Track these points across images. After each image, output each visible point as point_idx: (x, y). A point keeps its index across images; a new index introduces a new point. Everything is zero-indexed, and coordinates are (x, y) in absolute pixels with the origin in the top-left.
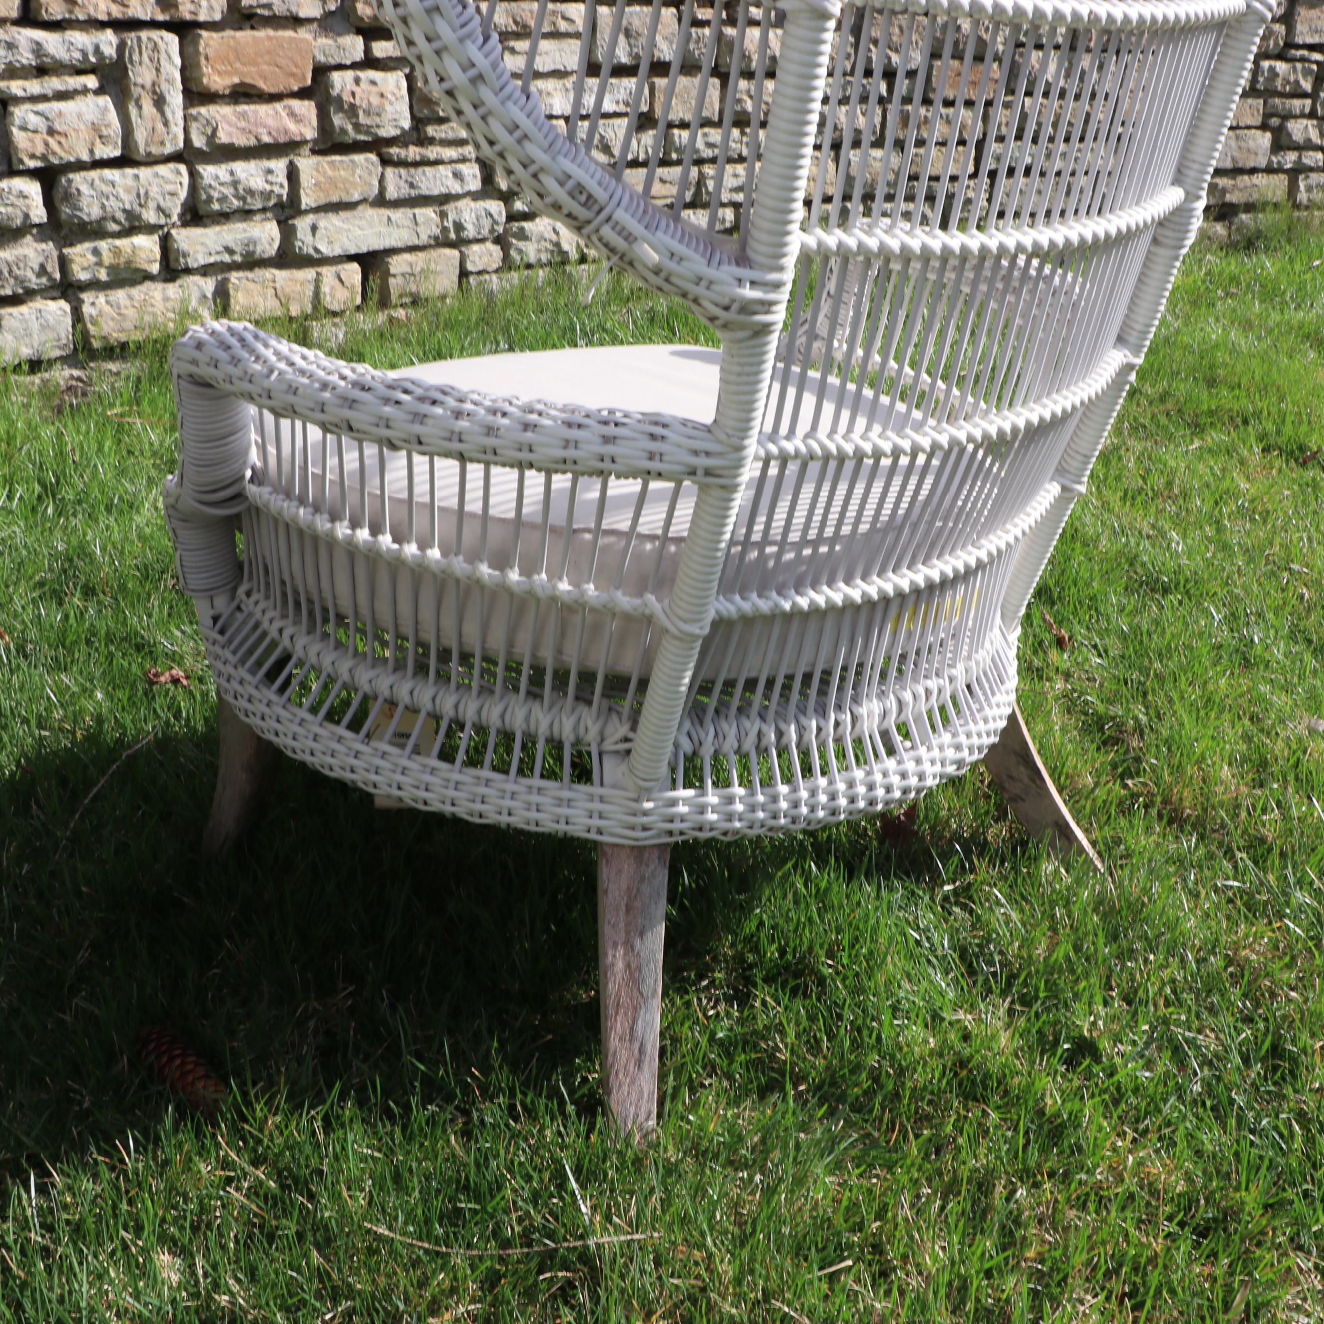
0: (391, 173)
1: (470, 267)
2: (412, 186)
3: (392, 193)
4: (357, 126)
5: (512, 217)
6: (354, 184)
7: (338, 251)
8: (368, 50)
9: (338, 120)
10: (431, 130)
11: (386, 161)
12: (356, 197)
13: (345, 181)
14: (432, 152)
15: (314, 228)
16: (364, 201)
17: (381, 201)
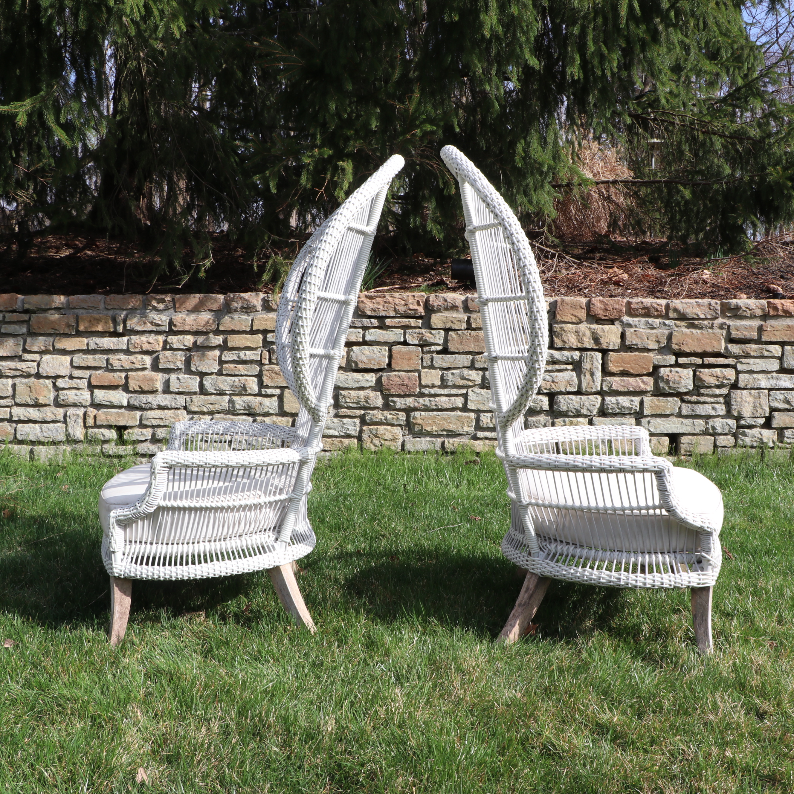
0: (684, 405)
1: (718, 444)
2: (693, 411)
3: (684, 412)
4: (670, 387)
5: (739, 427)
6: (667, 408)
7: (658, 431)
8: (676, 361)
9: (662, 385)
10: (702, 391)
11: (683, 401)
12: (668, 413)
13: (663, 407)
14: (702, 399)
15: (649, 422)
16: (671, 415)
17: (679, 415)
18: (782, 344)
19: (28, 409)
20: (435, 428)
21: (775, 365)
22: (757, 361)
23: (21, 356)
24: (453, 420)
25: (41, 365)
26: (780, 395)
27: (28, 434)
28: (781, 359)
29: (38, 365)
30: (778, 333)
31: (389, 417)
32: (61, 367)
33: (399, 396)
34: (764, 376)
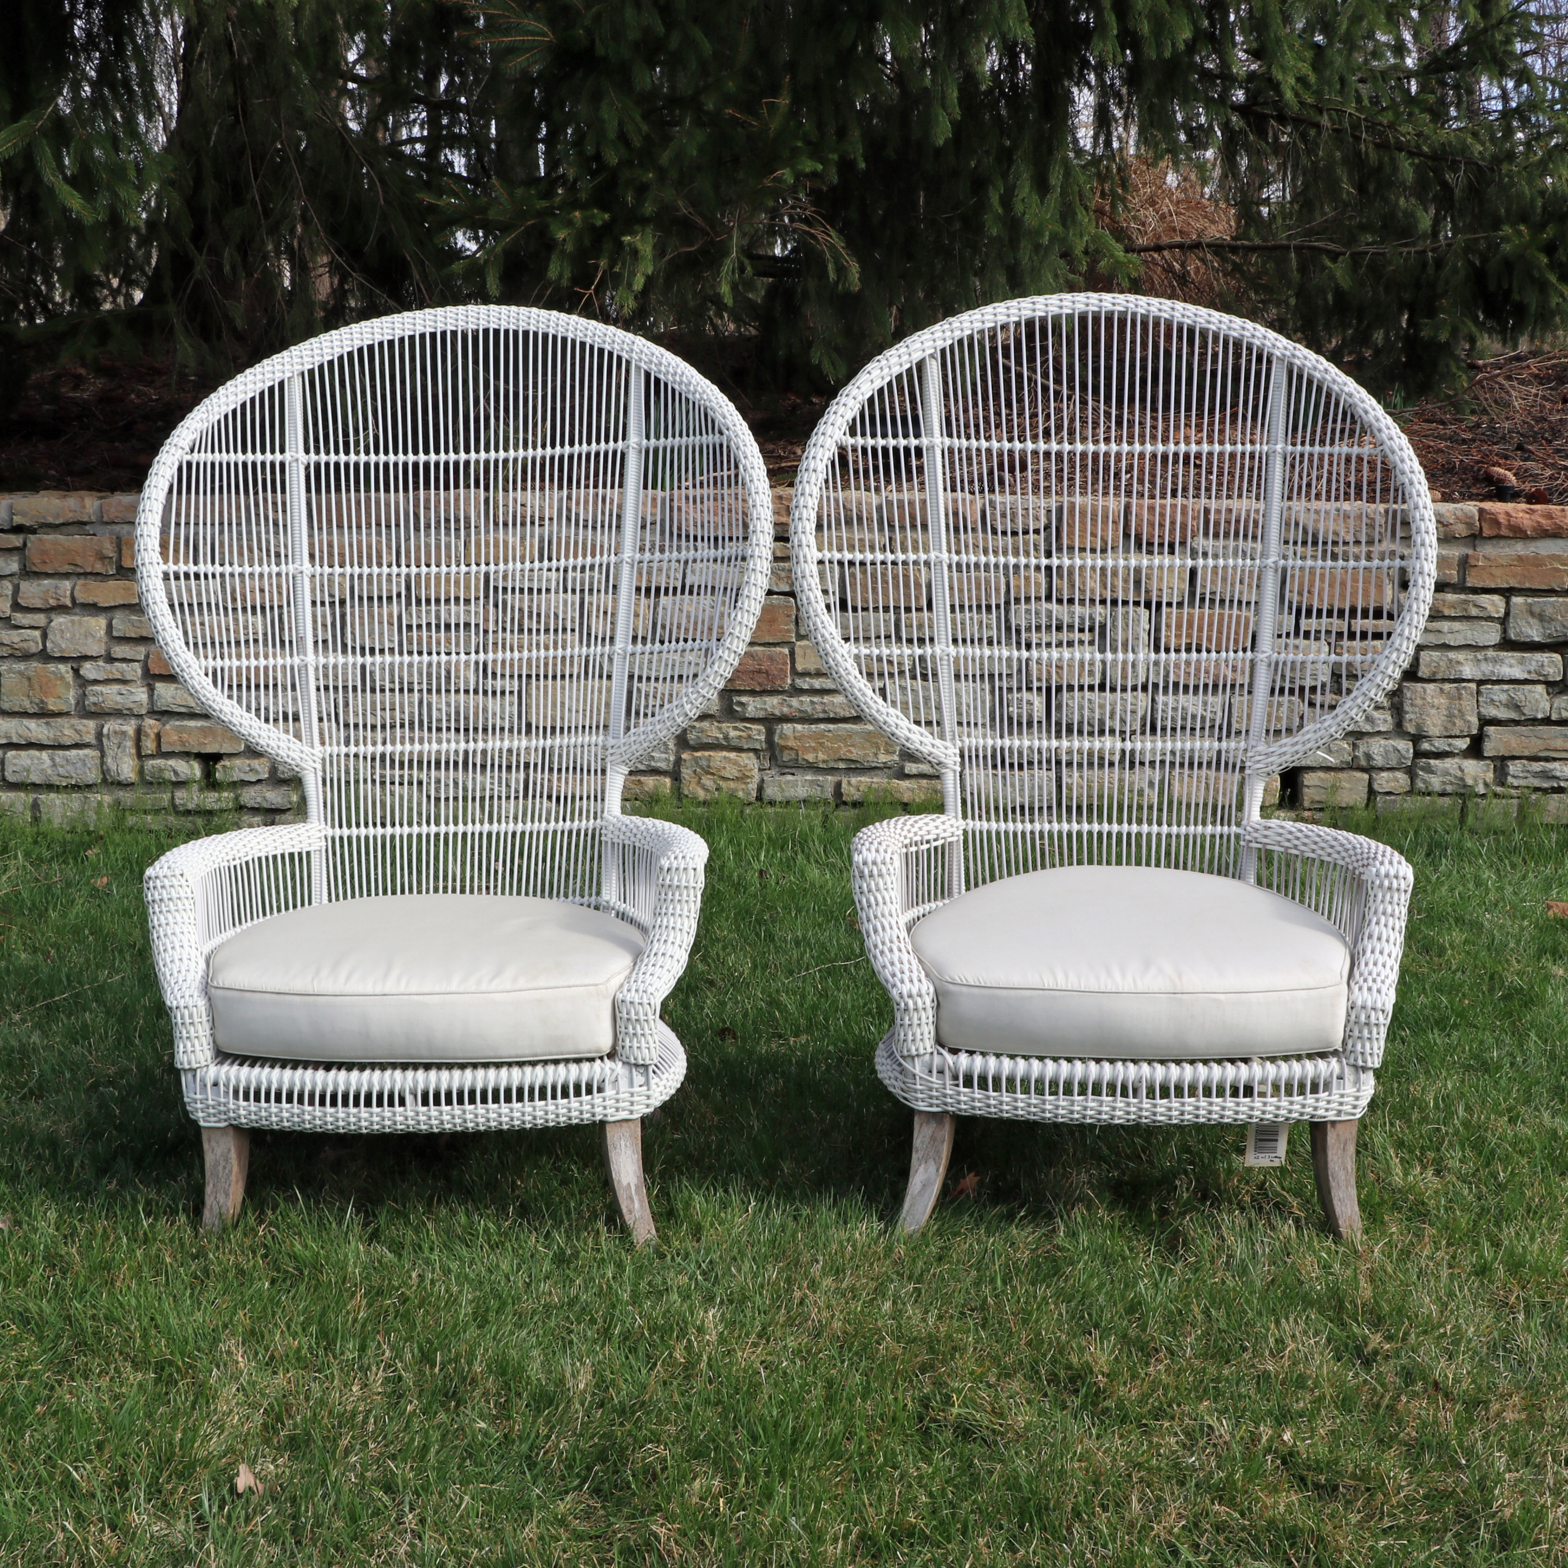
1: (1376, 787)
5: (1418, 754)
18: (1507, 593)
19: (26, 722)
20: (821, 756)
21: (1492, 635)
22: (1457, 625)
23: (9, 618)
24: (858, 740)
25: (50, 636)
26: (1499, 693)
27: (28, 771)
28: (1504, 621)
29: (44, 636)
30: (1497, 572)
31: (733, 734)
32: (90, 640)
33: (753, 693)
34: (1470, 655)
